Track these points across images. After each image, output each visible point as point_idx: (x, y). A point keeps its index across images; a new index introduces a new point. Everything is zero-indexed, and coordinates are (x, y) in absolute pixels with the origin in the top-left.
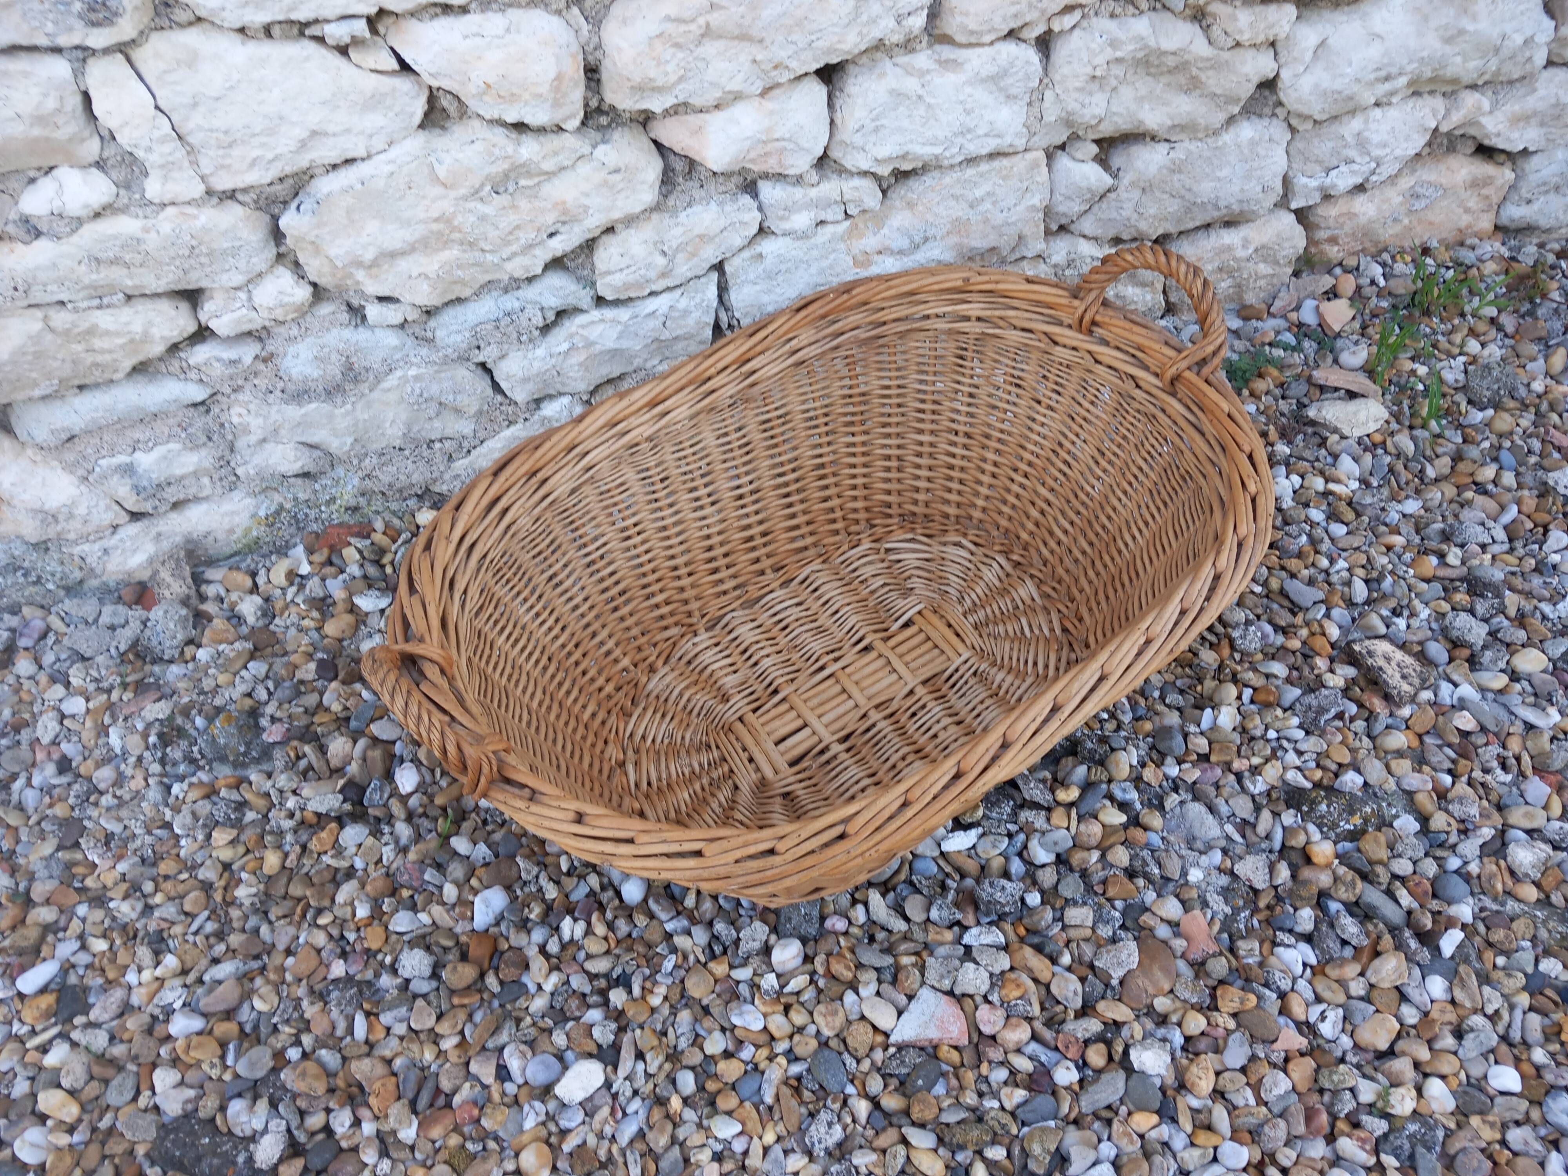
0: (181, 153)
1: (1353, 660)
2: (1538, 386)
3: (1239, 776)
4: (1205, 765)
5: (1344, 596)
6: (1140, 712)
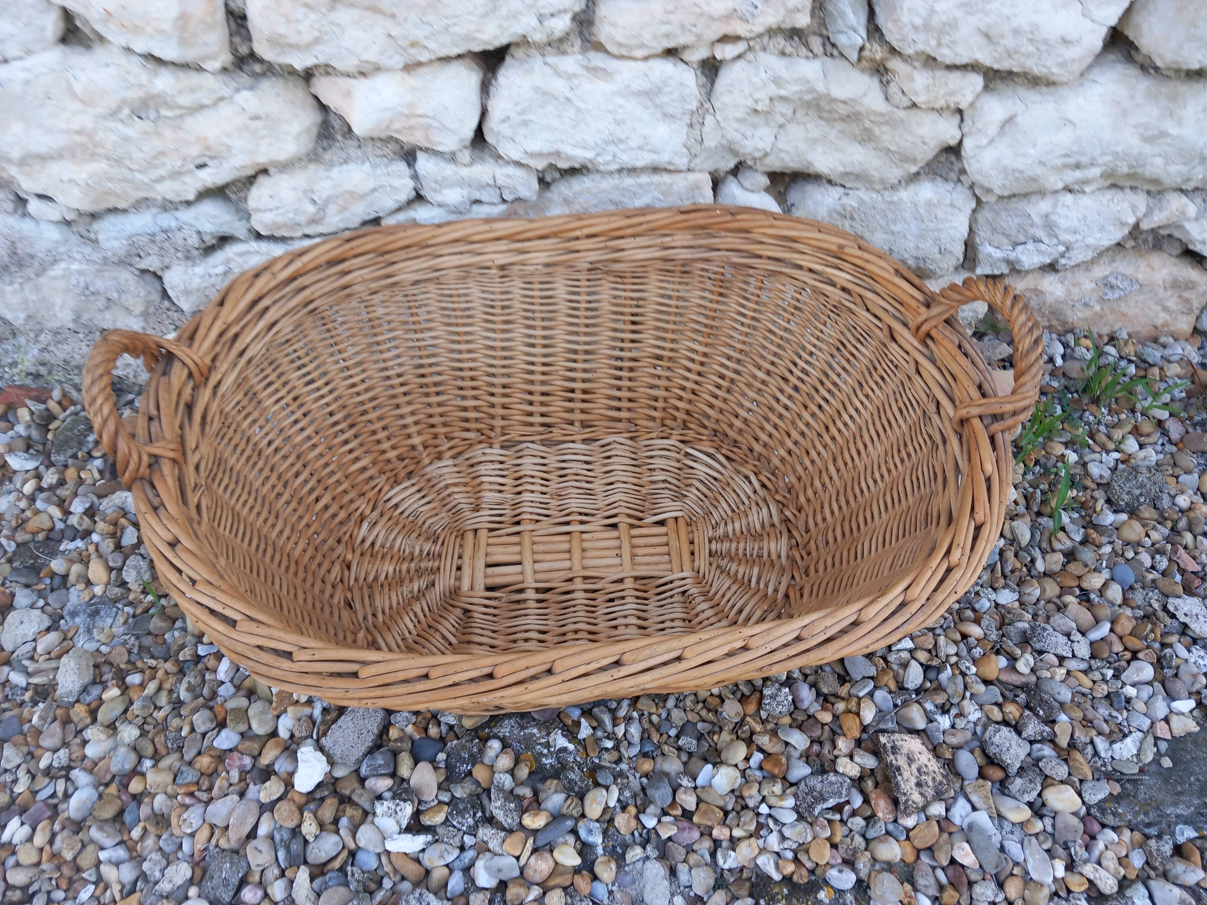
1: (877, 752)
2: (1183, 501)
3: (717, 843)
4: (686, 824)
5: (896, 678)
6: (648, 748)
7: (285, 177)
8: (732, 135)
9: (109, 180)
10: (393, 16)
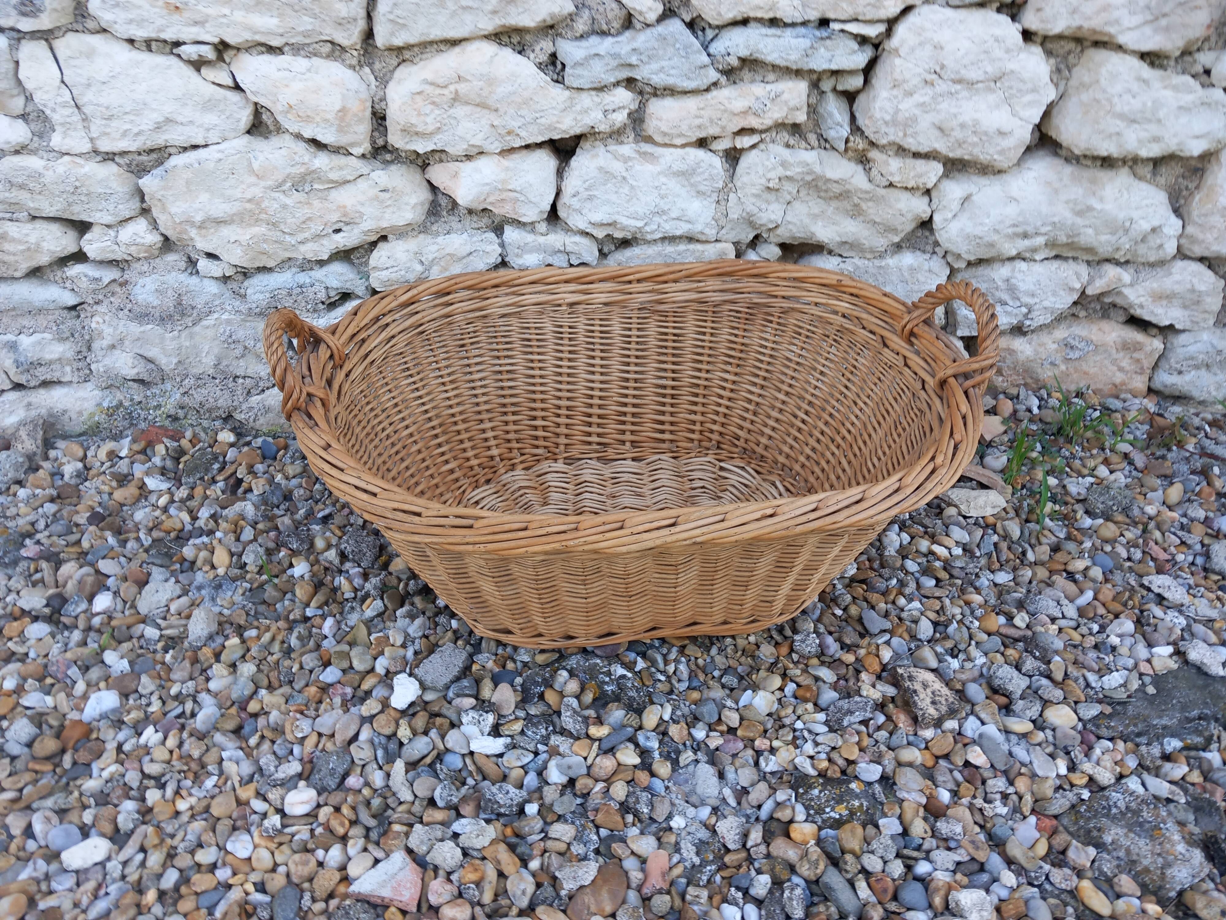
0: (77, 118)
1: (896, 682)
2: (1151, 510)
3: (758, 753)
4: (731, 737)
5: (909, 631)
6: (695, 683)
7: (400, 242)
8: (750, 208)
9: (265, 241)
10: (496, 110)
